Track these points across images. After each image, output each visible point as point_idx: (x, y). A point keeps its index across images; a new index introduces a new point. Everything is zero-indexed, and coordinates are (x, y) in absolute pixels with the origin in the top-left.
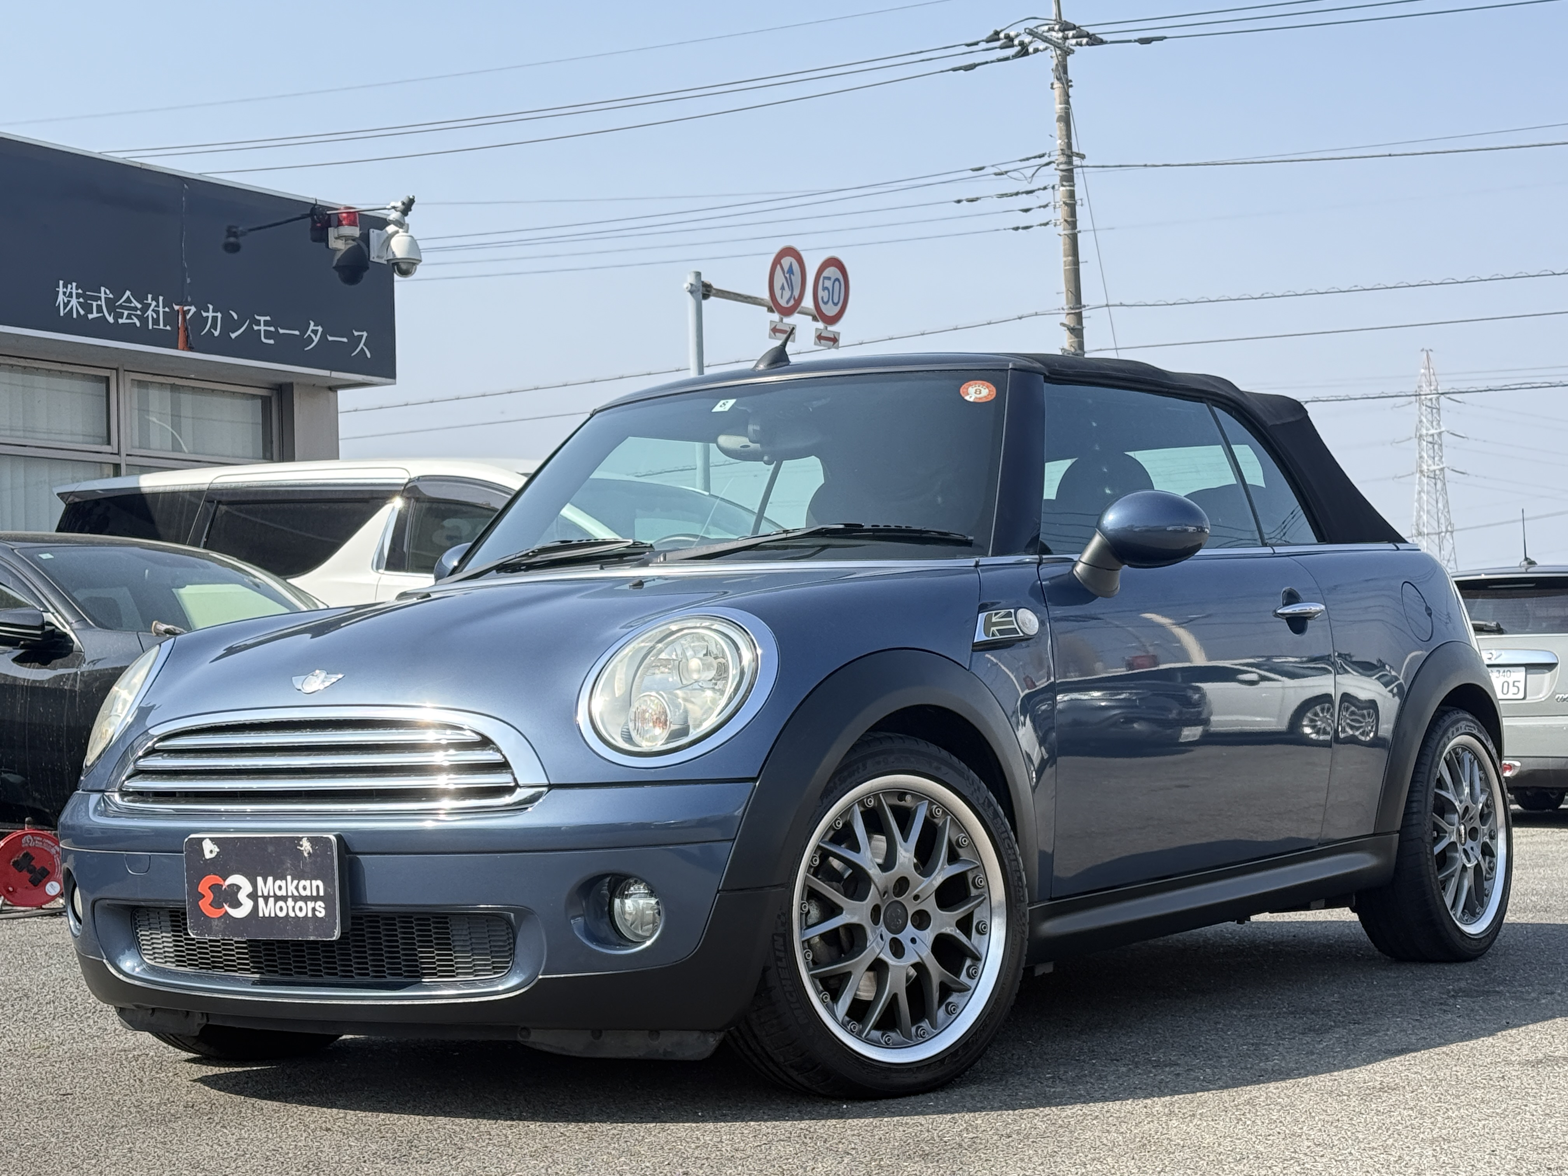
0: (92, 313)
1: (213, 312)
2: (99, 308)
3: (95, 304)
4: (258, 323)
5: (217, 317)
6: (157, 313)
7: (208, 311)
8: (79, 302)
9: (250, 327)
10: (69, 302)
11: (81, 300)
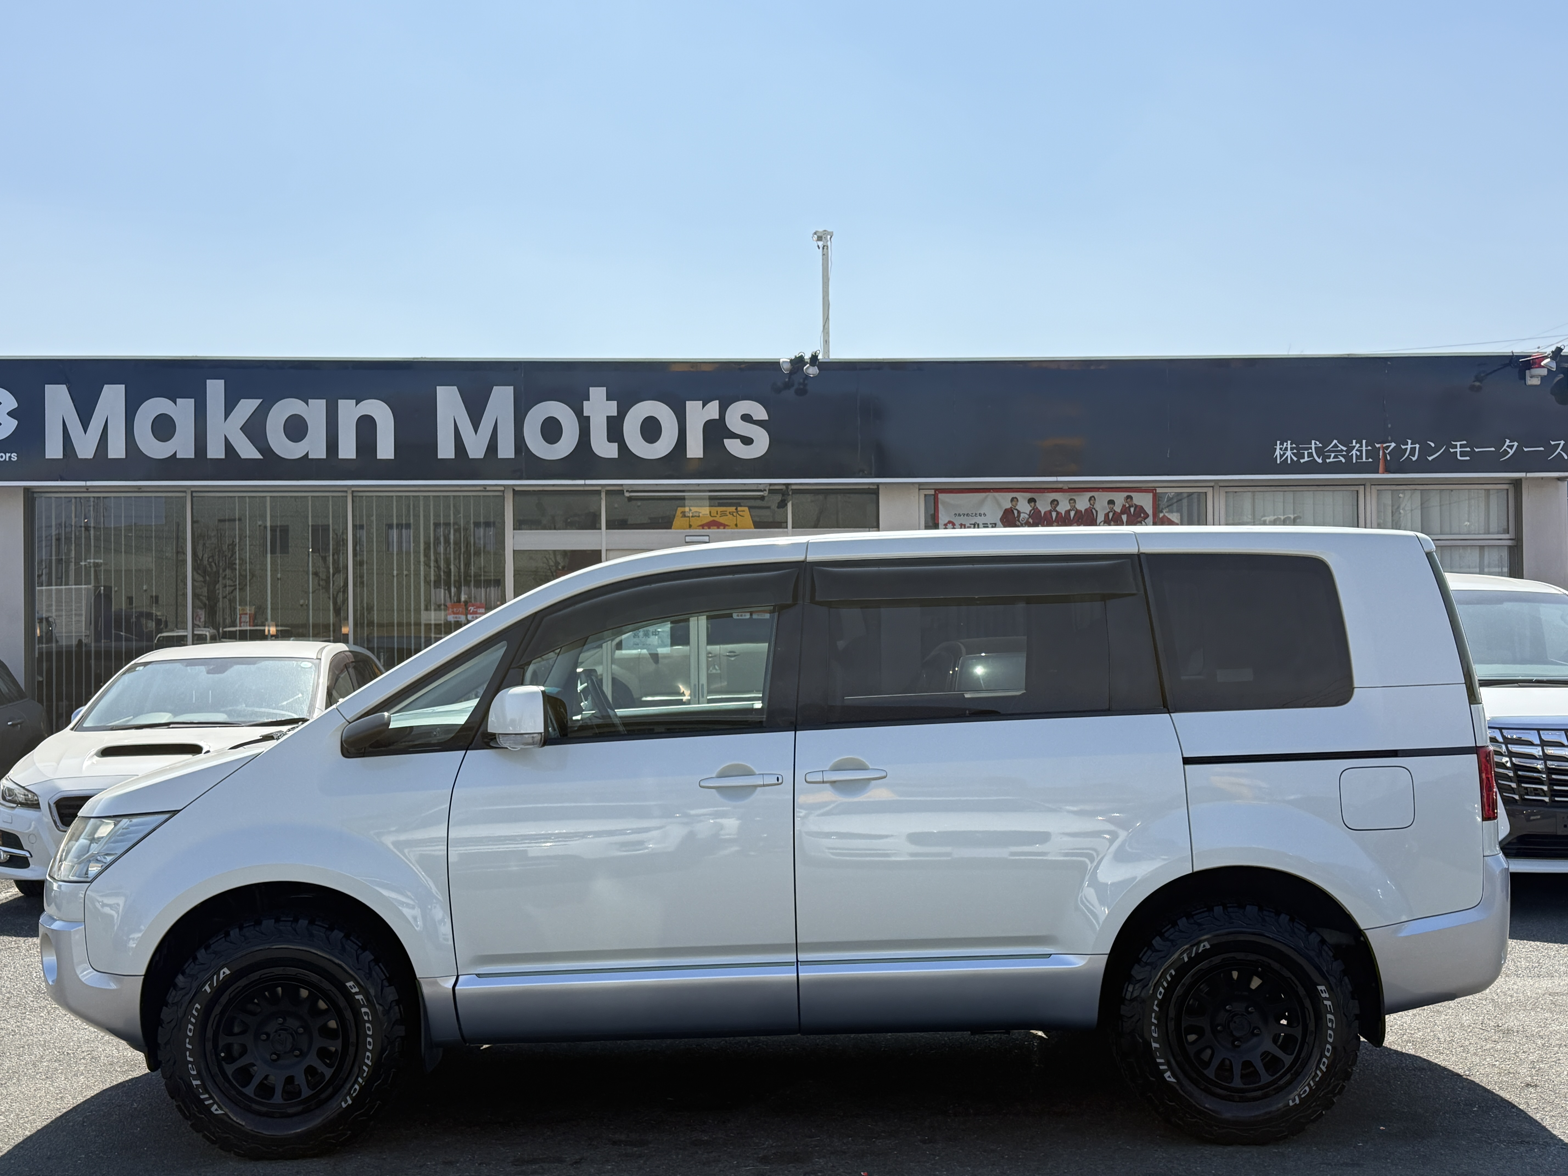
0: (1304, 458)
1: (1412, 444)
2: (1310, 454)
4: (1455, 447)
6: (1361, 451)
8: (1292, 453)
9: (1447, 450)
10: (1284, 454)
11: (1295, 451)
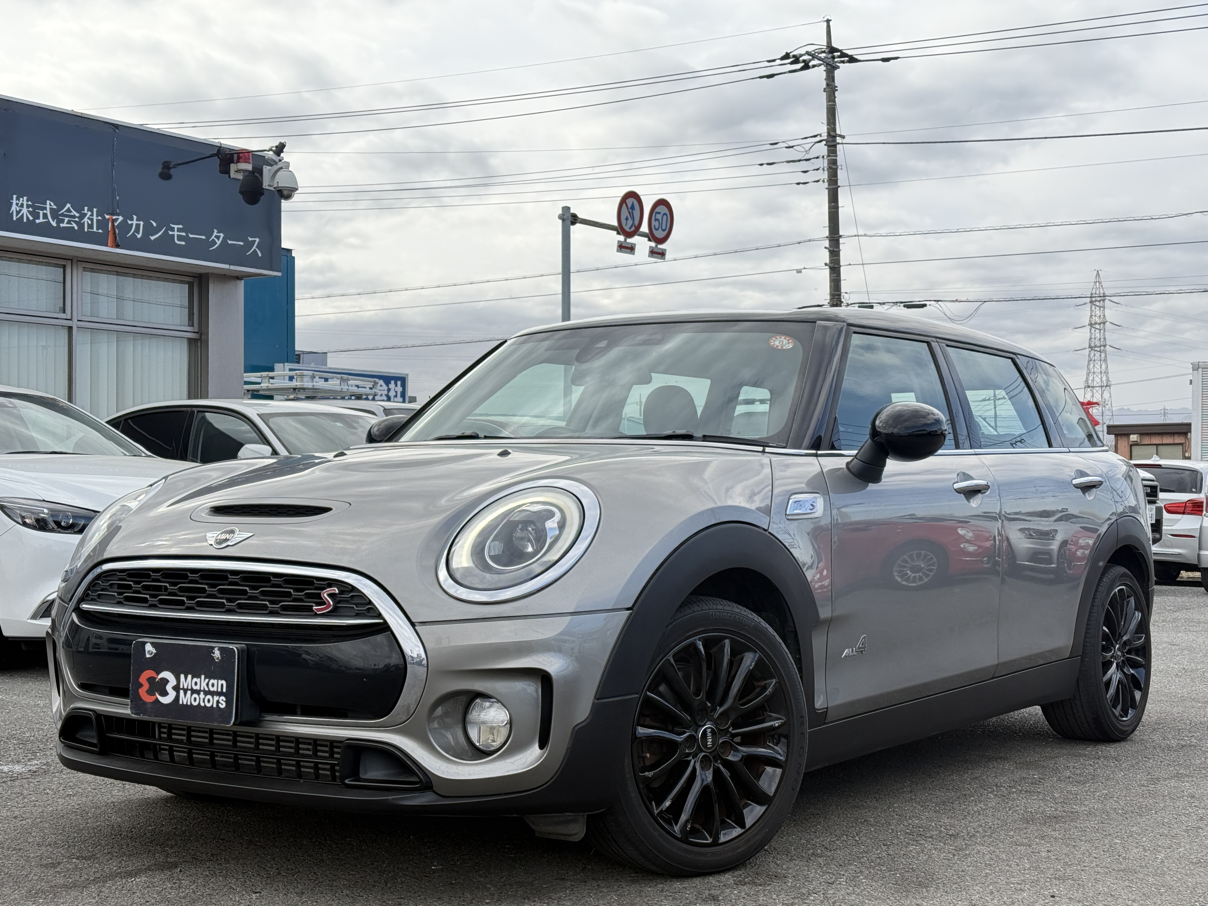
0: (39, 218)
1: (136, 220)
2: (45, 216)
3: (41, 212)
4: (173, 229)
5: (140, 224)
6: (92, 220)
7: (132, 219)
8: (28, 211)
9: (166, 232)
10: (20, 210)
11: (31, 209)
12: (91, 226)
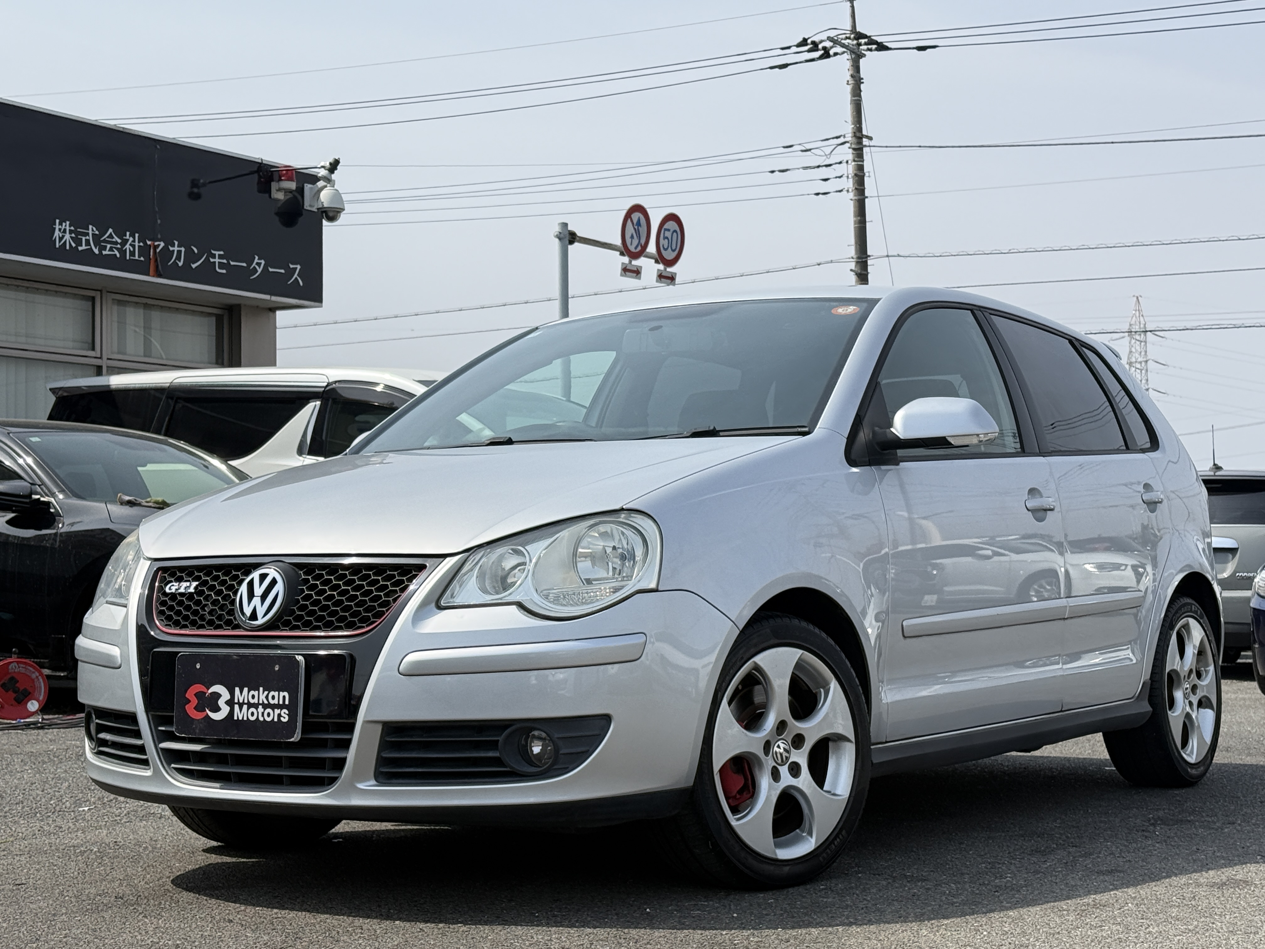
0: (81, 246)
1: (178, 247)
2: (88, 242)
3: (84, 239)
4: (214, 256)
5: (181, 251)
6: (134, 246)
7: (173, 246)
8: (71, 237)
9: (207, 259)
10: (63, 236)
11: (73, 235)
12: (132, 253)
